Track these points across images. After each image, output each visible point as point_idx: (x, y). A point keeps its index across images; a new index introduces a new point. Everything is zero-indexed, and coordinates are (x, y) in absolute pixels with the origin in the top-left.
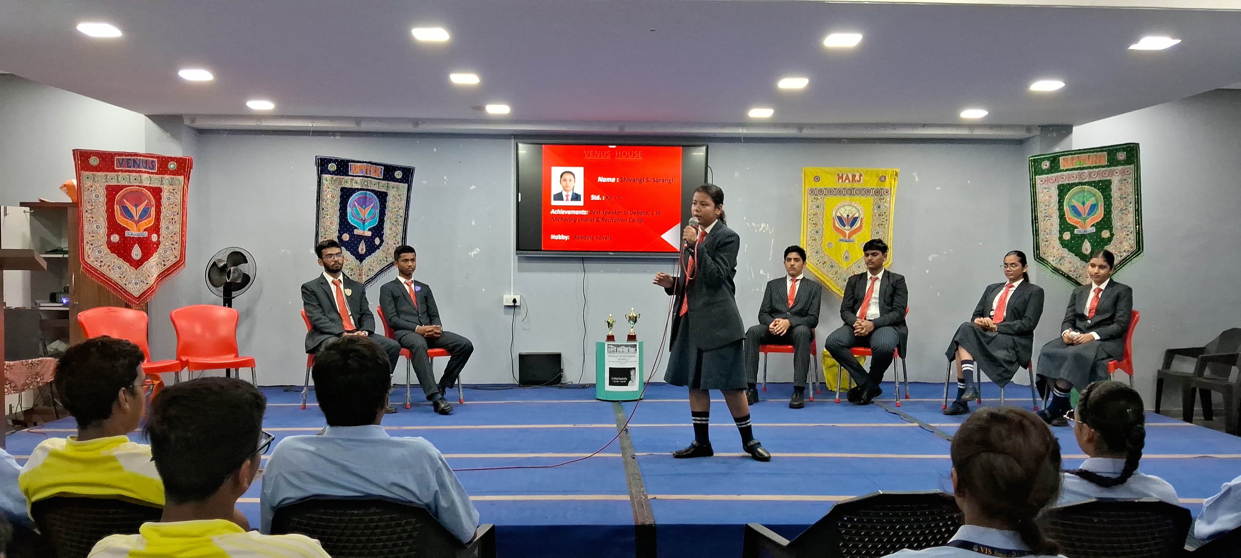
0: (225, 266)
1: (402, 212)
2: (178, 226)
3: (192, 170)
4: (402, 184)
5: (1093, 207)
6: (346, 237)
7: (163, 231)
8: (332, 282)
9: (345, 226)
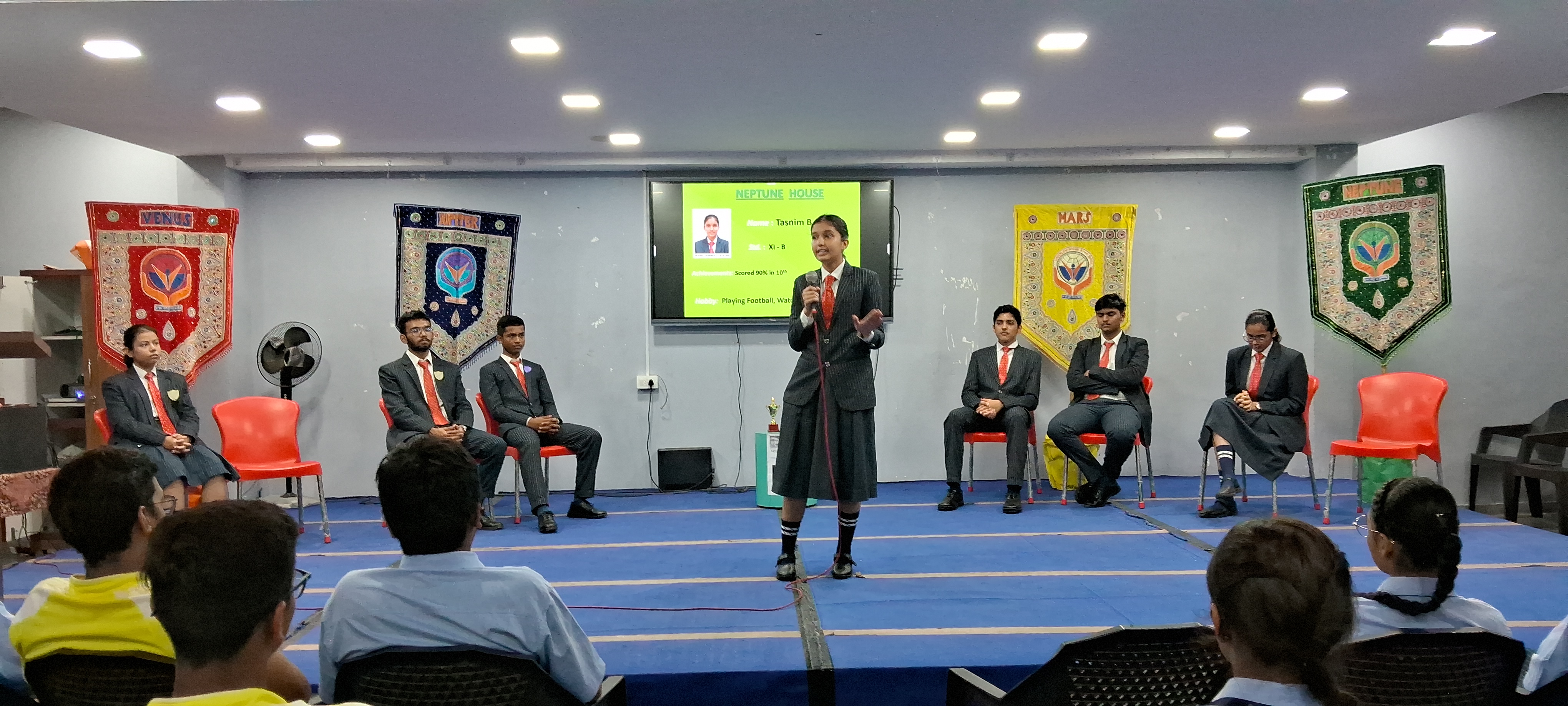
0: (282, 346)
1: (505, 274)
2: (221, 297)
3: (237, 225)
4: (504, 237)
5: (1386, 249)
6: (435, 306)
7: (202, 303)
8: (419, 363)
9: (433, 292)
